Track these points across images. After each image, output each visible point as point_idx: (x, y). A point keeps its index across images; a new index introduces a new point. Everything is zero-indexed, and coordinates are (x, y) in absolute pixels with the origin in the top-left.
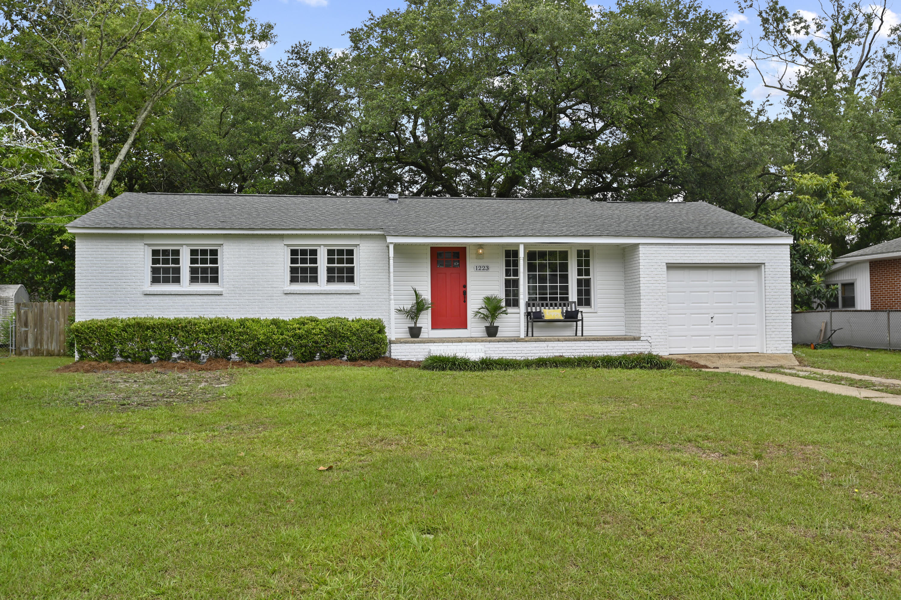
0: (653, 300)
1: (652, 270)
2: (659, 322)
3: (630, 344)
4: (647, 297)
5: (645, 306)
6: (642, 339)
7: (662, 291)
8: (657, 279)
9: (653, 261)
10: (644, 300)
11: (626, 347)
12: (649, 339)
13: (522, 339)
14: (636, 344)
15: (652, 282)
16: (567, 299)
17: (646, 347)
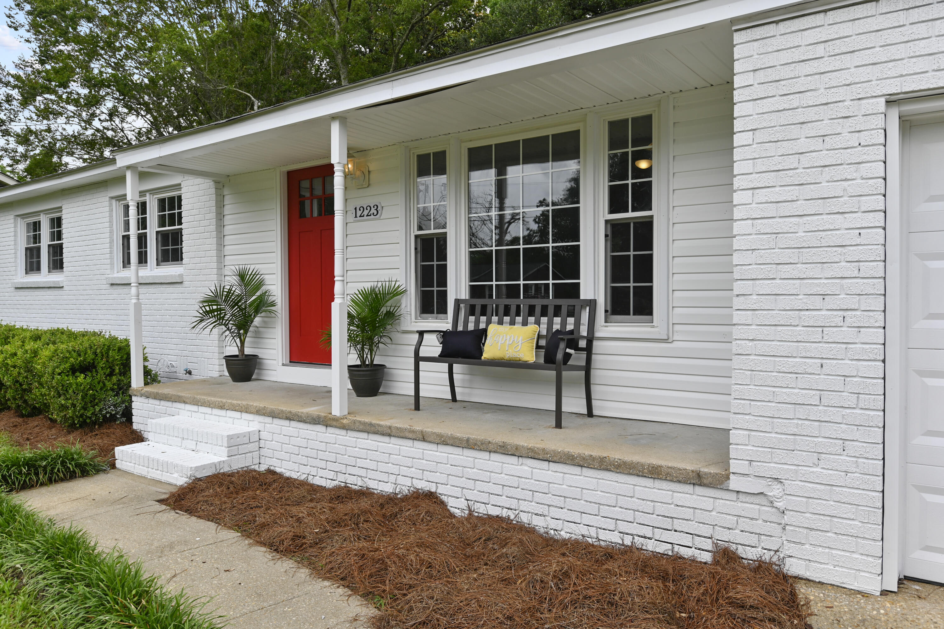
0: (800, 302)
1: (803, 145)
2: (835, 415)
3: (680, 498)
4: (766, 287)
5: (753, 331)
6: (734, 483)
7: (853, 253)
8: (826, 189)
9: (809, 99)
10: (753, 301)
11: (661, 509)
12: (775, 491)
13: (336, 419)
14: (707, 503)
15: (801, 207)
16: (574, 290)
17: (759, 526)
